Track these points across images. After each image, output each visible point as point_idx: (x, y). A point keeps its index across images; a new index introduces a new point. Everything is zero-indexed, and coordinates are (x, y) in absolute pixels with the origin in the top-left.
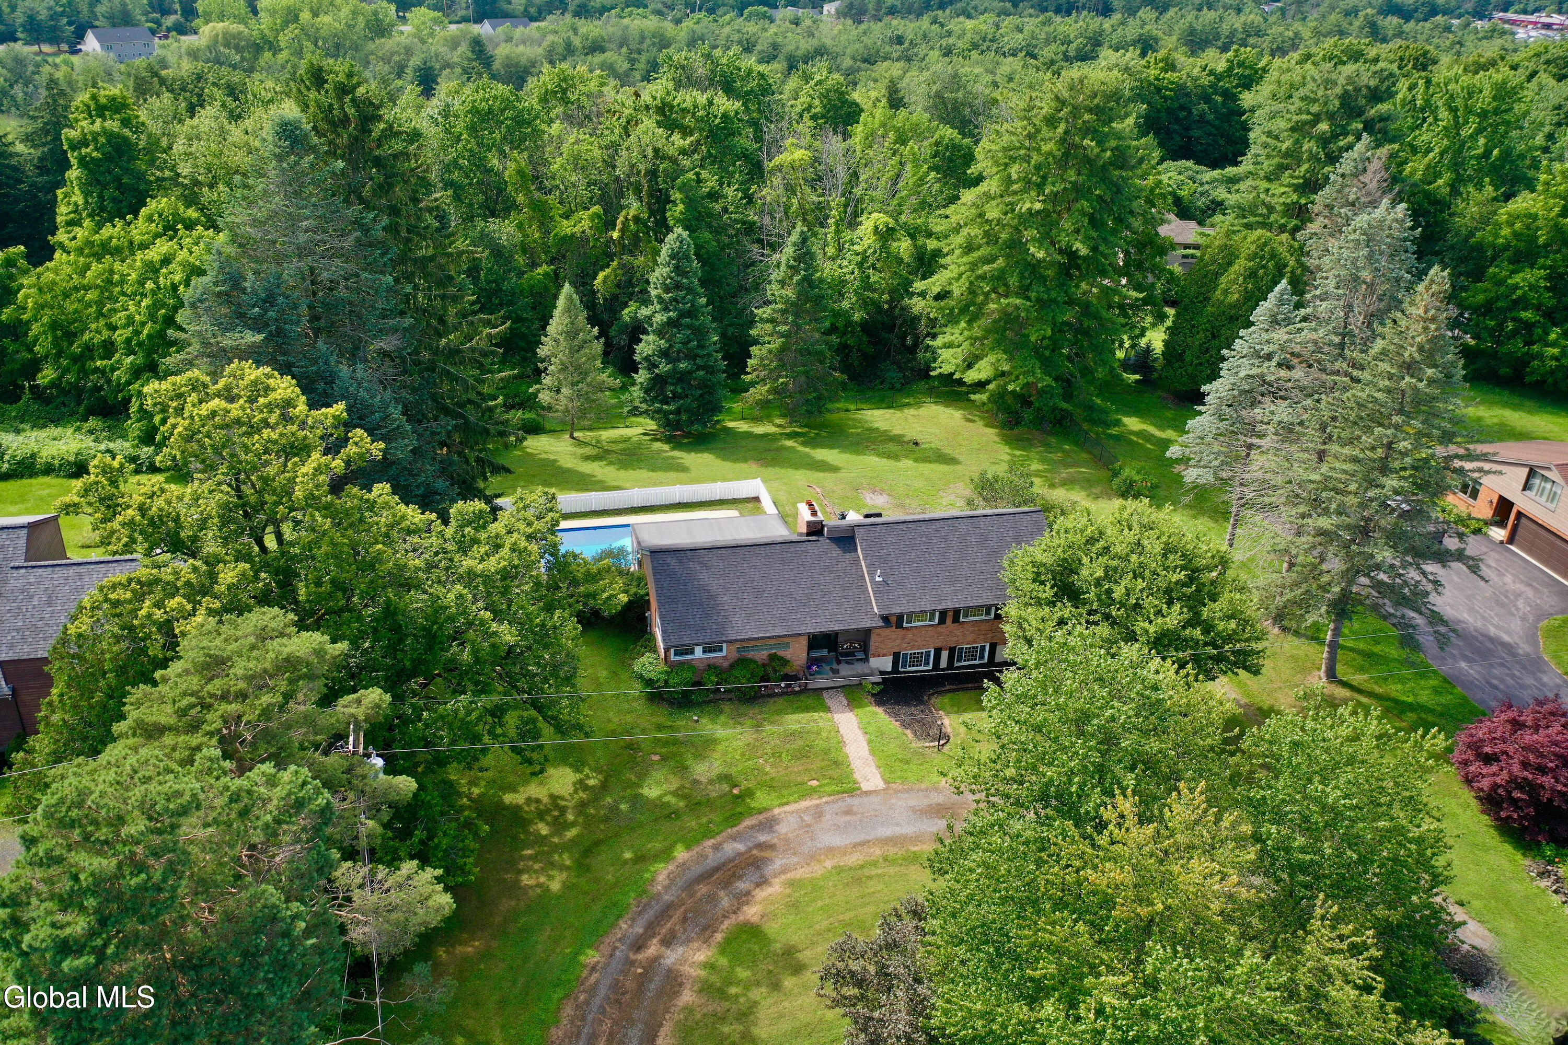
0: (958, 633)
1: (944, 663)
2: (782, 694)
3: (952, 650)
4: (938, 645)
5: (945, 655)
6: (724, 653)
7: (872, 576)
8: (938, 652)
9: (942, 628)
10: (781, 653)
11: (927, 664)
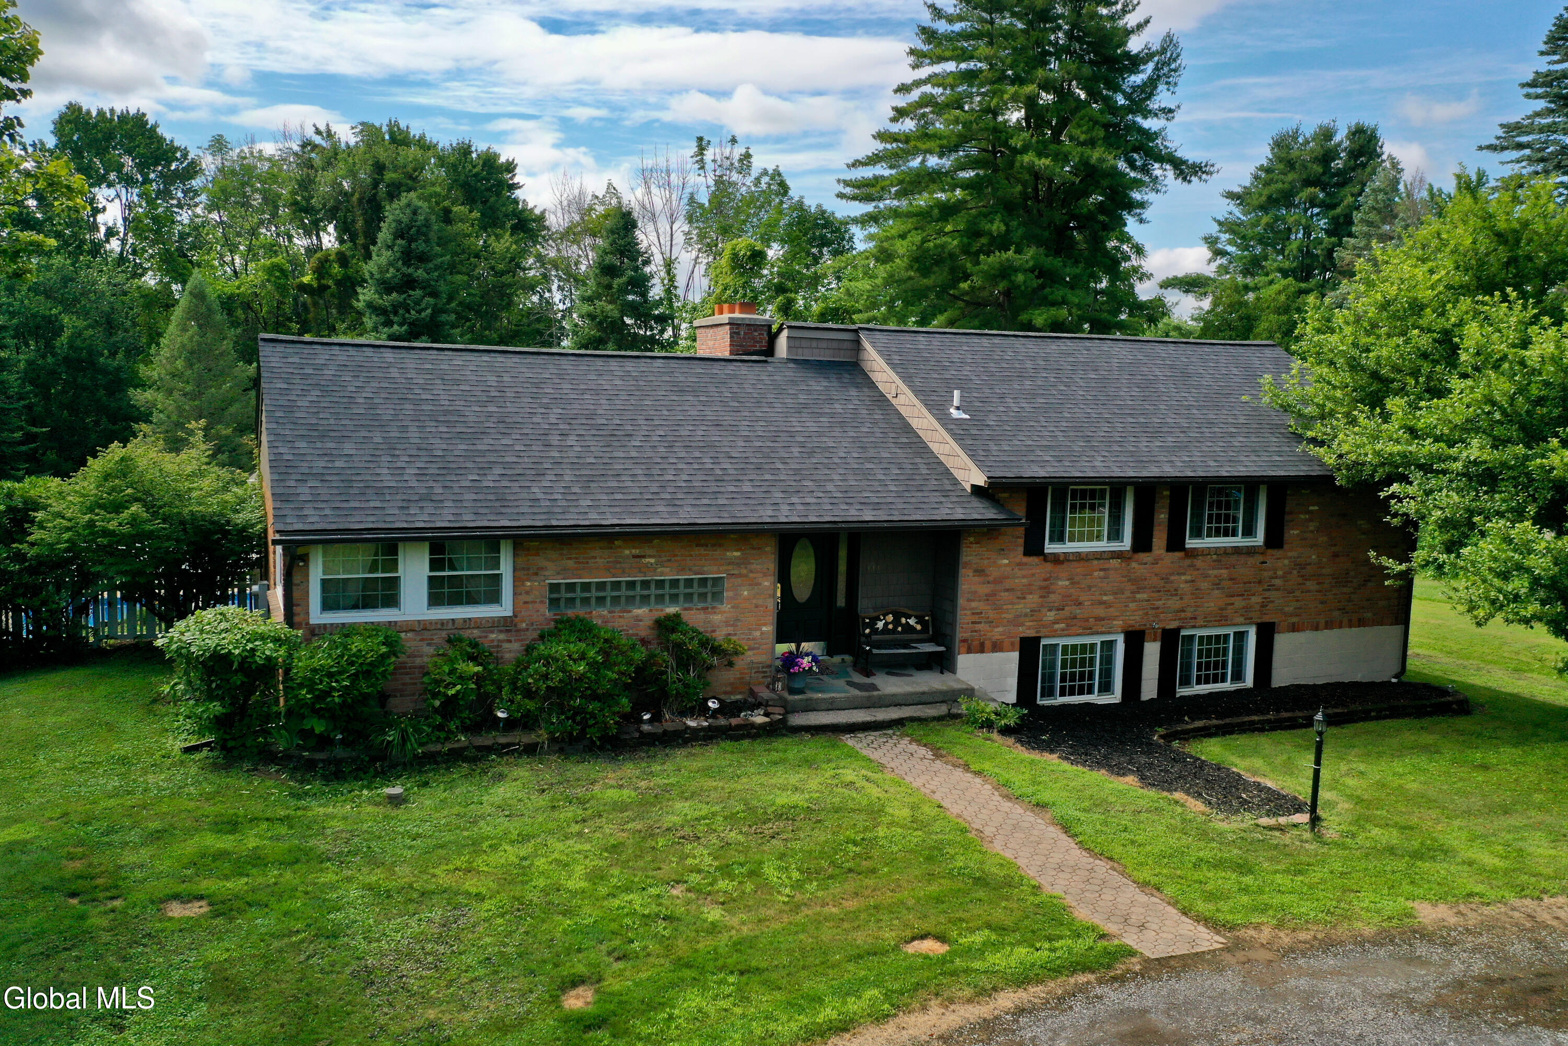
0: (1182, 582)
1: (1149, 689)
2: (709, 736)
3: (1170, 639)
4: (1135, 620)
5: (1152, 652)
6: (504, 609)
7: (938, 409)
8: (1135, 641)
9: (1142, 565)
10: (695, 617)
11: (1106, 687)
